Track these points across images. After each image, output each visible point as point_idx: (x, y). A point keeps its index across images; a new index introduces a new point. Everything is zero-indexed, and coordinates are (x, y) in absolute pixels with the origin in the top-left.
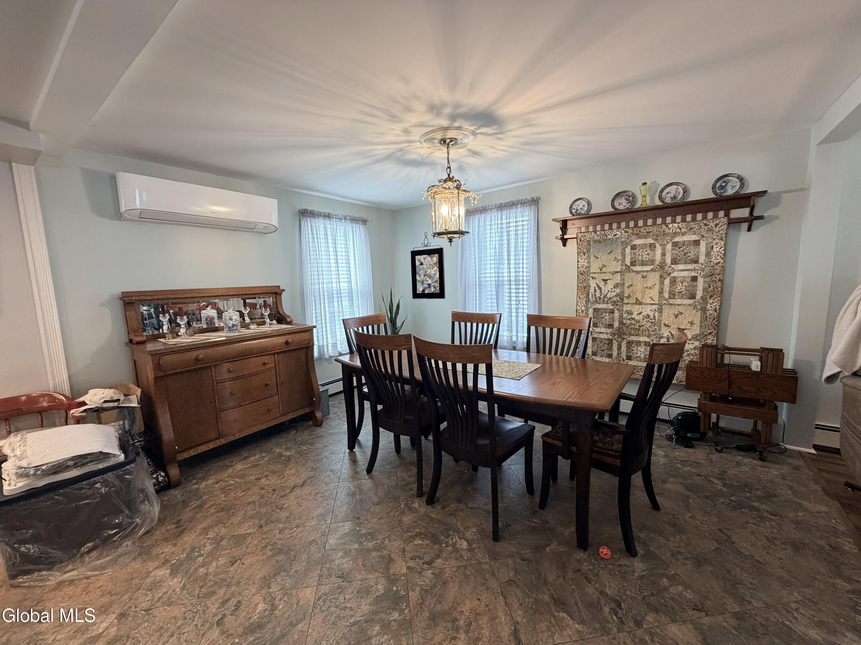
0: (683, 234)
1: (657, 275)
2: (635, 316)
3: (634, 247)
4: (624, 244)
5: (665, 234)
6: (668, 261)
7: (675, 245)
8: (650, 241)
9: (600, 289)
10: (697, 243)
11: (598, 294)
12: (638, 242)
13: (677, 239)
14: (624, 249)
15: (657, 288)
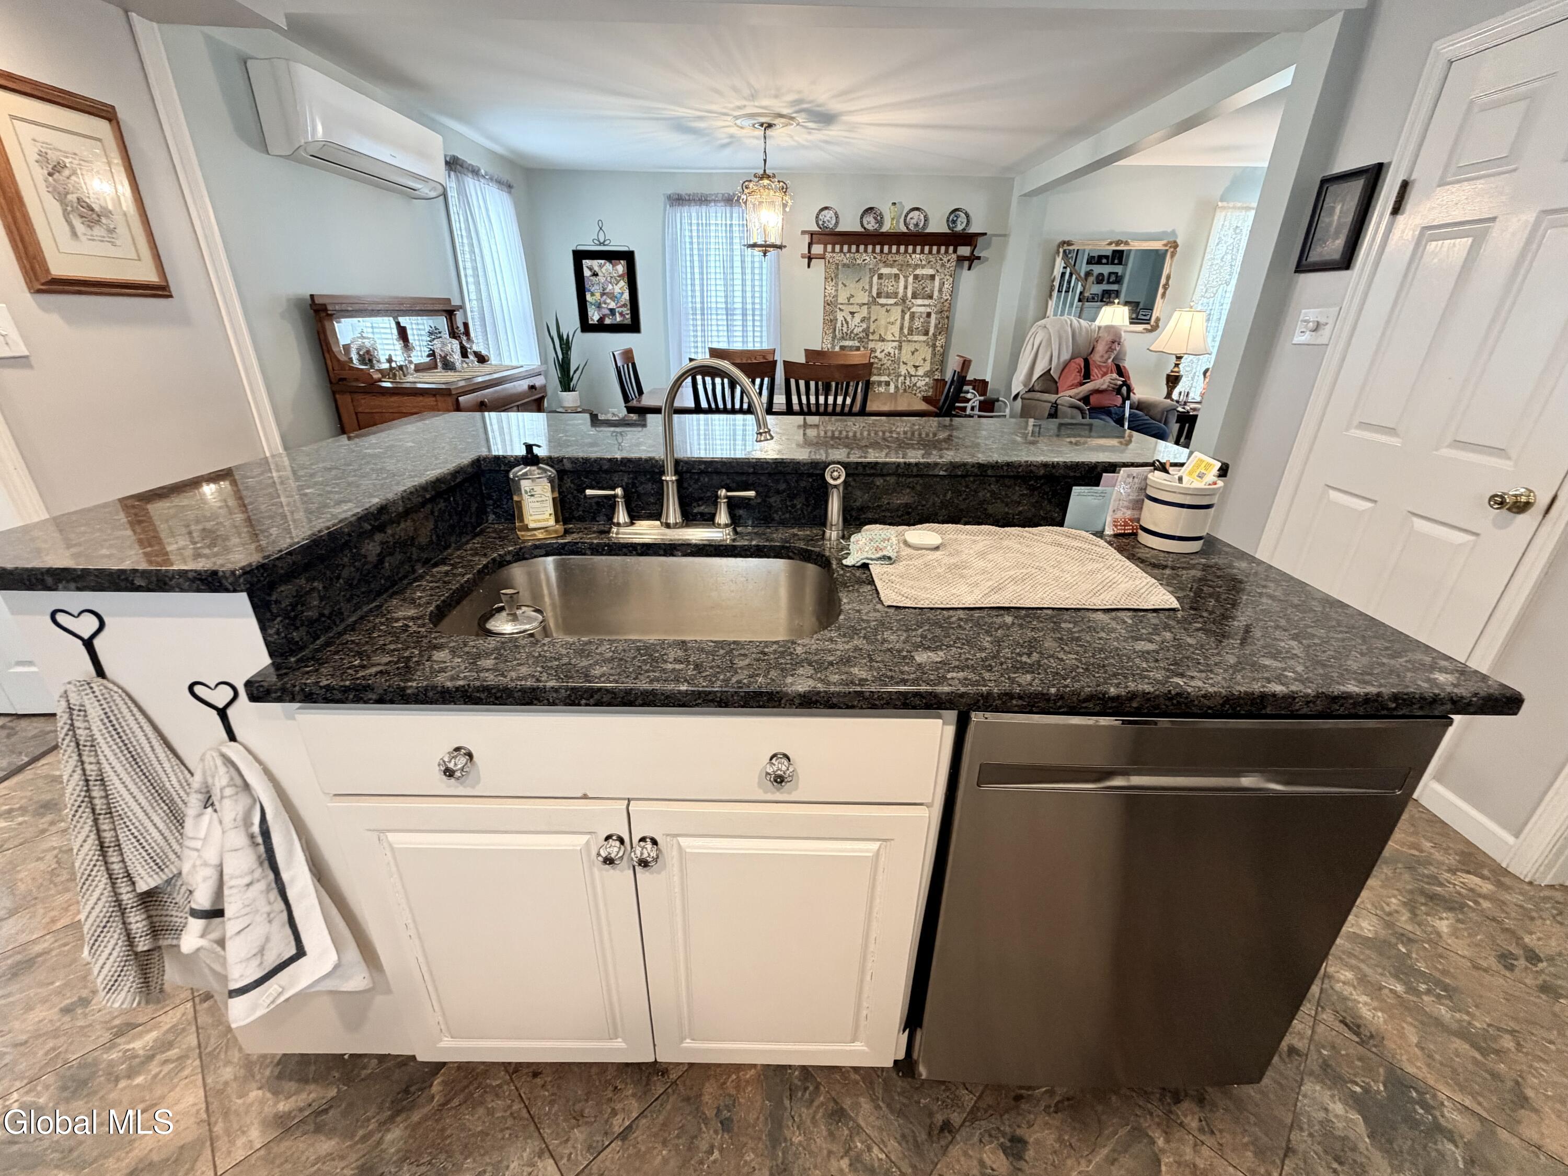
0: (923, 267)
1: (899, 309)
2: (878, 354)
3: (880, 277)
4: (873, 271)
5: (909, 265)
6: (909, 295)
7: (916, 277)
8: (895, 271)
9: (847, 323)
10: (932, 277)
11: (845, 330)
12: (885, 271)
13: (918, 272)
14: (871, 278)
15: (899, 322)
